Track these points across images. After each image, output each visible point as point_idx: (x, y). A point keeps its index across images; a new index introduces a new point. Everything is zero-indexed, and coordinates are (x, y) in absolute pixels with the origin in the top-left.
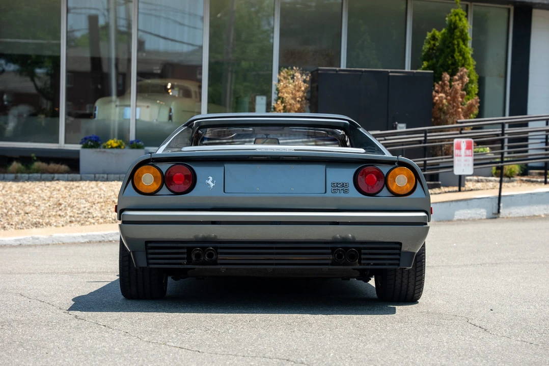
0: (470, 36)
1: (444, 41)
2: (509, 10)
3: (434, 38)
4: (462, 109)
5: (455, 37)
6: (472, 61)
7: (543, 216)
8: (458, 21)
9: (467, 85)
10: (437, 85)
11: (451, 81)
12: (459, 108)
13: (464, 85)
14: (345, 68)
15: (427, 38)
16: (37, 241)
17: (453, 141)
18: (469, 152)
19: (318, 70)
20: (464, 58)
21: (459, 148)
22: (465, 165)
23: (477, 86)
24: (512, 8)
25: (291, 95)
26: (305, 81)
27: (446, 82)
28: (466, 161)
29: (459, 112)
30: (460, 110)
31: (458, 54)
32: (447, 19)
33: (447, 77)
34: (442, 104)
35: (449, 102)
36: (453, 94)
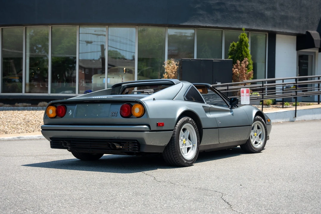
0: (249, 45)
1: (238, 46)
2: (266, 34)
3: (233, 46)
4: (245, 75)
5: (243, 45)
6: (250, 56)
7: (281, 122)
8: (244, 38)
9: (248, 66)
10: (234, 65)
11: (240, 64)
12: (244, 75)
13: (246, 66)
14: (196, 59)
15: (231, 45)
17: (240, 89)
18: (247, 94)
19: (182, 60)
20: (247, 54)
21: (243, 92)
22: (246, 100)
23: (252, 66)
24: (267, 34)
25: (170, 71)
26: (177, 65)
27: (238, 64)
28: (246, 98)
29: (244, 77)
30: (245, 76)
31: (244, 52)
32: (239, 37)
33: (239, 62)
34: (237, 74)
35: (240, 73)
36: (242, 69)
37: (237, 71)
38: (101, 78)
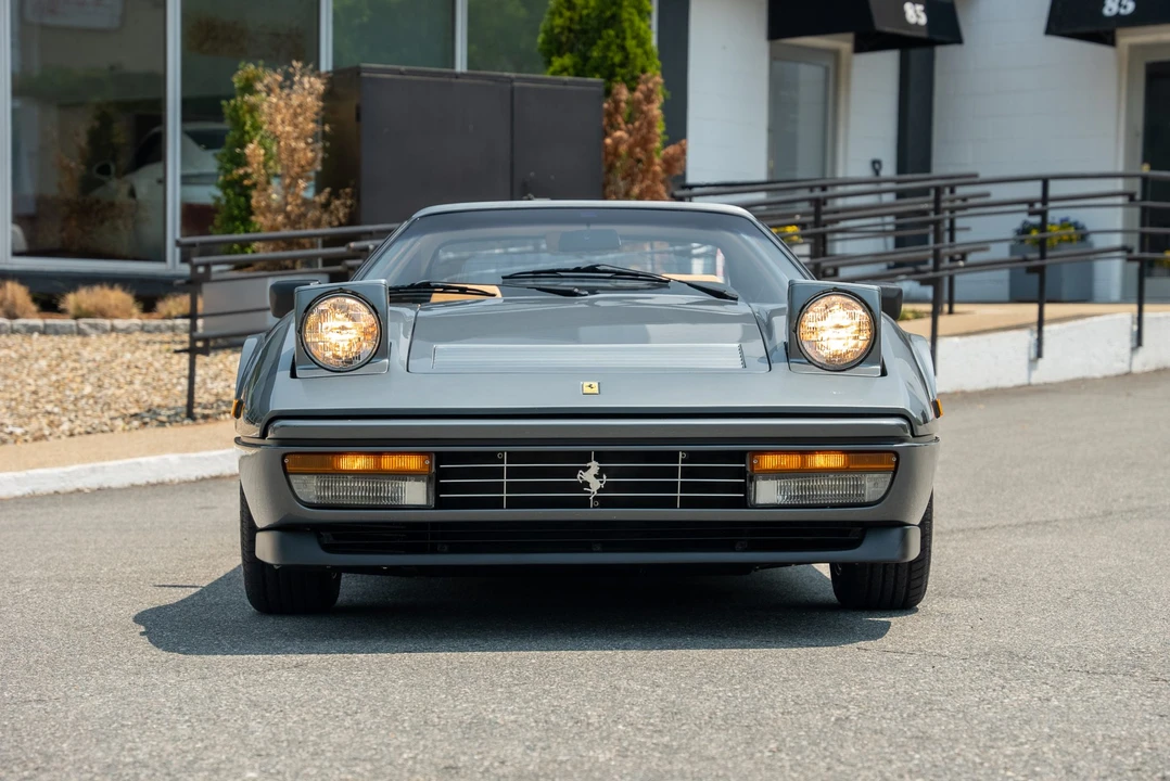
6: (656, 64)
19: (358, 70)
27: (622, 104)
30: (657, 168)
31: (633, 42)
33: (624, 94)
34: (616, 154)
35: (630, 152)
36: (644, 131)
37: (618, 142)
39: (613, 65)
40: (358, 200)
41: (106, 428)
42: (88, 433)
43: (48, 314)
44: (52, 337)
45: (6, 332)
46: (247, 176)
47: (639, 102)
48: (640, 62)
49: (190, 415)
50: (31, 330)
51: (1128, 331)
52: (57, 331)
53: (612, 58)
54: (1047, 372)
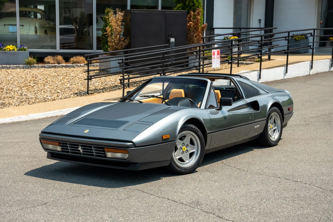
6: (201, 5)
12: (199, 29)
16: (21, 119)
18: (218, 56)
19: (130, 11)
20: (199, 3)
22: (217, 63)
25: (116, 24)
27: (192, 16)
28: (217, 61)
29: (199, 31)
31: (196, 1)
33: (192, 13)
34: (190, 27)
35: (193, 26)
36: (196, 22)
37: (191, 24)
38: (4, 25)
39: (191, 6)
40: (131, 40)
41: (69, 97)
42: (65, 98)
43: (66, 62)
44: (67, 68)
45: (57, 67)
46: (107, 34)
47: (196, 15)
48: (197, 5)
49: (88, 93)
50: (63, 66)
51: (309, 65)
52: (68, 67)
53: (191, 4)
54: (288, 76)
